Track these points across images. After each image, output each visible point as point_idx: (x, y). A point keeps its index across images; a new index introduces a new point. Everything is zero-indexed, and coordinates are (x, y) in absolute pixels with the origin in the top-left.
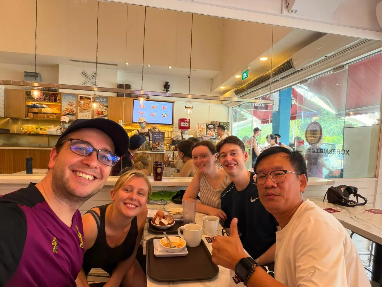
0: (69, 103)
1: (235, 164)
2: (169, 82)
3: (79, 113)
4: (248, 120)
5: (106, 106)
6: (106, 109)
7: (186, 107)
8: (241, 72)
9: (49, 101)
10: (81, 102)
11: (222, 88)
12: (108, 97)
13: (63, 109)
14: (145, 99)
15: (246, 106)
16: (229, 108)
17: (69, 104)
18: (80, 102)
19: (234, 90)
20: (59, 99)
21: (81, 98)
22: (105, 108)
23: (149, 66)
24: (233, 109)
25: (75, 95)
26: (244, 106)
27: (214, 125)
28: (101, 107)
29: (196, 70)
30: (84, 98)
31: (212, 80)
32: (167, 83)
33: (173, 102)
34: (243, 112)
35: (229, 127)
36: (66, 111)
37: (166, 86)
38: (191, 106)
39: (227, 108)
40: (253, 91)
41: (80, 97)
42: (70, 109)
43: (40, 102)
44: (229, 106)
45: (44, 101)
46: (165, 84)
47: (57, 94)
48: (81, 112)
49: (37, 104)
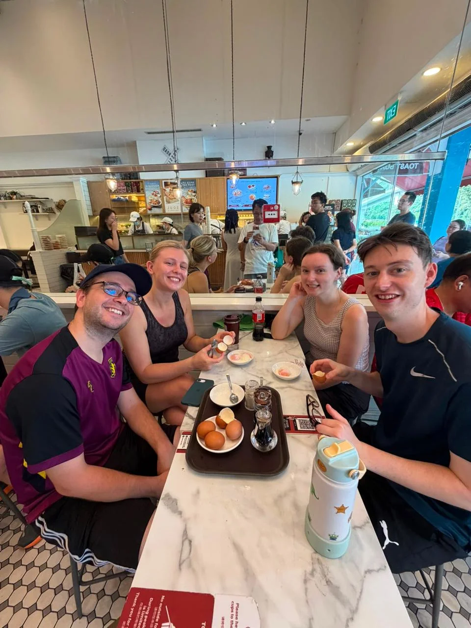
0: (152, 192)
1: (398, 296)
2: (271, 146)
3: (166, 205)
4: (386, 192)
5: (194, 192)
6: (195, 196)
7: (293, 183)
8: (384, 109)
9: (132, 192)
10: (167, 189)
11: (350, 144)
12: (195, 180)
13: (148, 201)
14: (238, 176)
15: (385, 170)
16: (358, 177)
17: (153, 194)
18: (165, 190)
19: (369, 145)
20: (142, 188)
21: (166, 184)
22: (194, 194)
23: (243, 124)
24: (365, 177)
25: (158, 181)
26: (382, 171)
27: (333, 206)
28: (189, 193)
29: (310, 120)
30: (169, 183)
31: (335, 133)
32: (269, 147)
33: (277, 177)
34: (381, 181)
35: (354, 206)
36: (151, 203)
37: (269, 153)
38: (299, 180)
39: (354, 178)
40: (400, 143)
41: (165, 182)
42: (155, 200)
43: (123, 194)
44: (358, 174)
45: (127, 192)
46: (266, 151)
47: (139, 182)
48: (169, 202)
49: (121, 197)
